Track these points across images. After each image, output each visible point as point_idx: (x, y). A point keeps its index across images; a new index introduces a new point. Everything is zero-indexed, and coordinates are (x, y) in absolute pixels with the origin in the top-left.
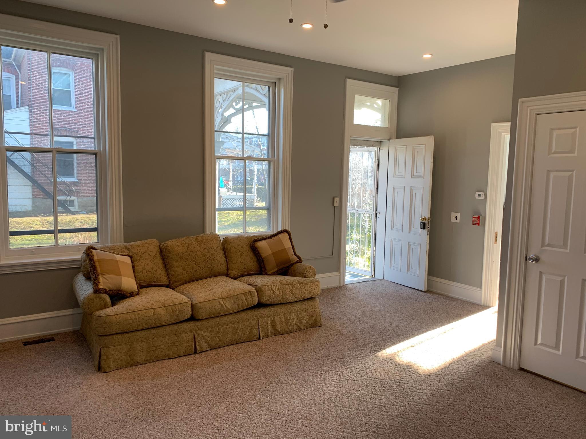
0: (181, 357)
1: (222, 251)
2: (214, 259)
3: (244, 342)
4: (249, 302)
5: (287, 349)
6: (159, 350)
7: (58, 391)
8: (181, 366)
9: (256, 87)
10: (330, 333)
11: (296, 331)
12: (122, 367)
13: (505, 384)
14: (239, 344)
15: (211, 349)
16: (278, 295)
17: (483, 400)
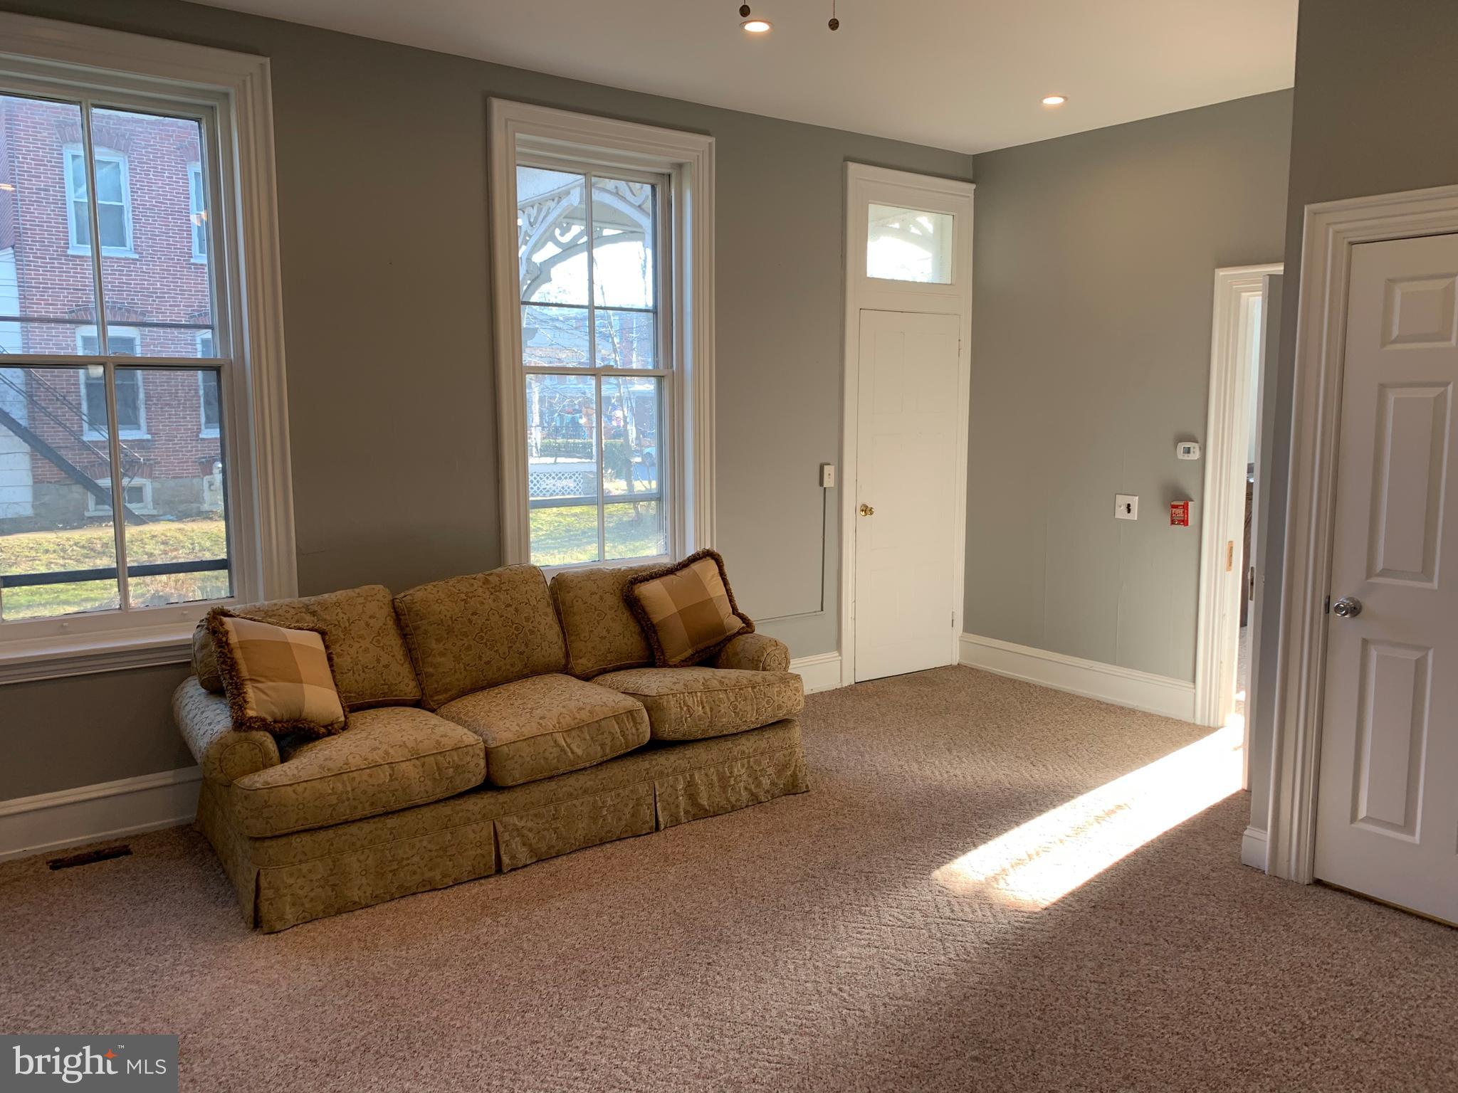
0: (462, 883)
1: (550, 610)
2: (532, 632)
3: (619, 839)
4: (630, 737)
5: (730, 853)
6: (406, 868)
7: (155, 986)
8: (466, 907)
9: (616, 187)
10: (831, 807)
11: (747, 806)
12: (314, 917)
13: (1283, 923)
14: (608, 846)
15: (538, 861)
16: (700, 719)
17: (1235, 965)
